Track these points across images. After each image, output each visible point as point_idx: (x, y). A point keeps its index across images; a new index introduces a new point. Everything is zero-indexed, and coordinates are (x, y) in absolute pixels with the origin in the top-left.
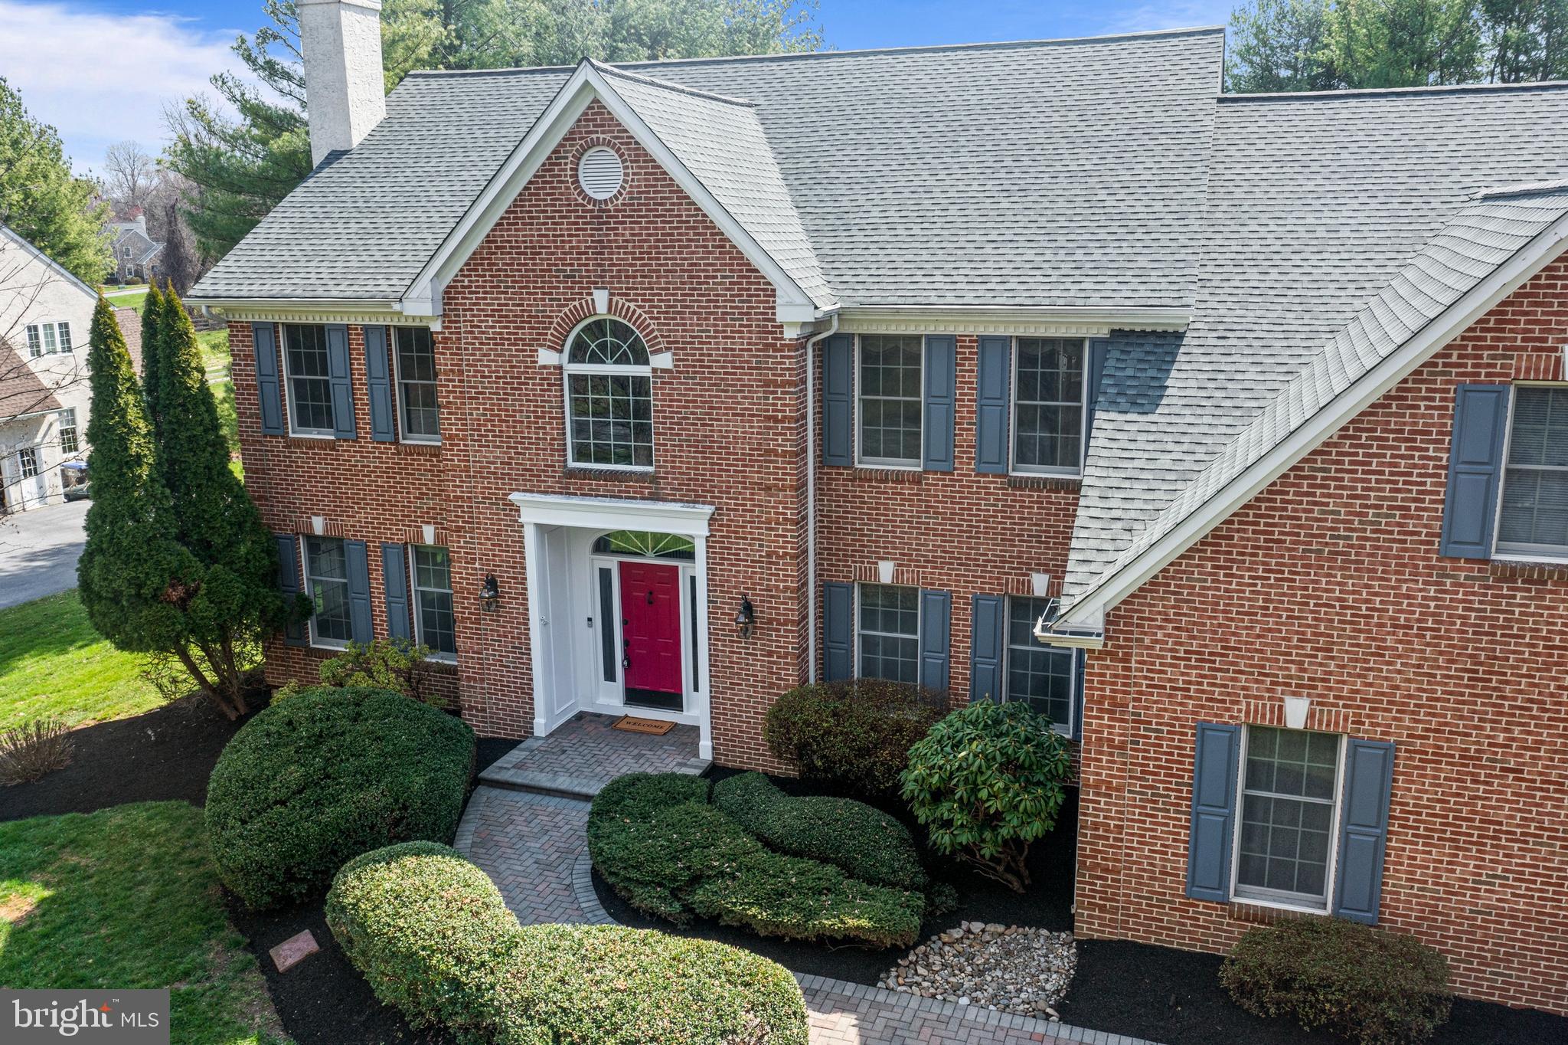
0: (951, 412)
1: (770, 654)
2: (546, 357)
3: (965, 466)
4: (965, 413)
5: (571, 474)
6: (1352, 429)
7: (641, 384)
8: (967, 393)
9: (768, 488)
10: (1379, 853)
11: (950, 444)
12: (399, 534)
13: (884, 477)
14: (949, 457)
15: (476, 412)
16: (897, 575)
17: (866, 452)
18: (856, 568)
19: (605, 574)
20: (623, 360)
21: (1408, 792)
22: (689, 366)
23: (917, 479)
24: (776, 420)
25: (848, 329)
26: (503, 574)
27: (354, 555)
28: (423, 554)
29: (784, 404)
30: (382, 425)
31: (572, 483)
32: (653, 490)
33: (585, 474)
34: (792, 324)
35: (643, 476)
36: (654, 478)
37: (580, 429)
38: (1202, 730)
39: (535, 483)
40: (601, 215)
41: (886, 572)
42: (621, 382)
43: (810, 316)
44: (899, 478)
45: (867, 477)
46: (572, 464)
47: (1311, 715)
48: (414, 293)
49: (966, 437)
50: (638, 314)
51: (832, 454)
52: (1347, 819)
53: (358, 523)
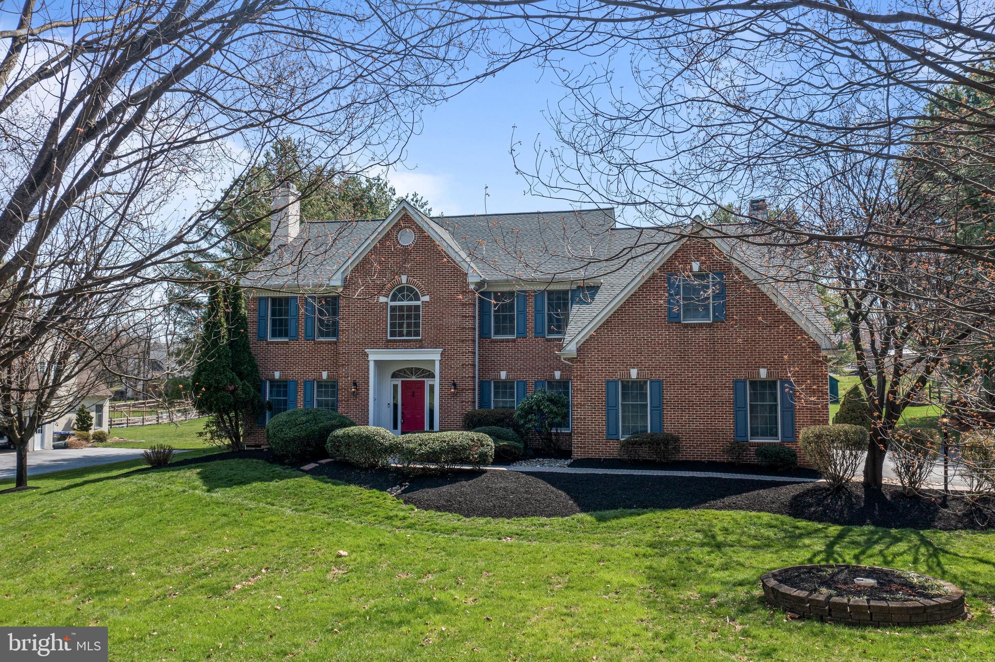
0: (525, 316)
1: (463, 402)
2: (382, 299)
3: (531, 335)
4: (530, 316)
5: (390, 341)
6: (642, 288)
7: (417, 308)
8: (530, 310)
9: (463, 341)
10: (661, 416)
11: (525, 327)
12: (311, 376)
13: (502, 341)
14: (525, 333)
15: (353, 320)
16: (507, 375)
17: (496, 334)
18: (492, 375)
19: (395, 387)
20: (411, 300)
21: (667, 395)
22: (434, 300)
23: (514, 341)
24: (466, 317)
25: (490, 290)
26: (360, 382)
27: (291, 388)
28: (321, 384)
29: (469, 311)
30: (309, 333)
31: (389, 345)
32: (420, 345)
33: (395, 341)
34: (472, 283)
35: (416, 341)
36: (421, 341)
37: (393, 325)
38: (608, 382)
39: (375, 345)
40: (405, 250)
41: (503, 375)
42: (409, 308)
43: (478, 280)
44: (508, 341)
45: (496, 341)
46: (389, 338)
47: (638, 374)
48: (334, 278)
49: (531, 325)
50: (417, 284)
51: (484, 334)
52: (651, 406)
53: (295, 373)
